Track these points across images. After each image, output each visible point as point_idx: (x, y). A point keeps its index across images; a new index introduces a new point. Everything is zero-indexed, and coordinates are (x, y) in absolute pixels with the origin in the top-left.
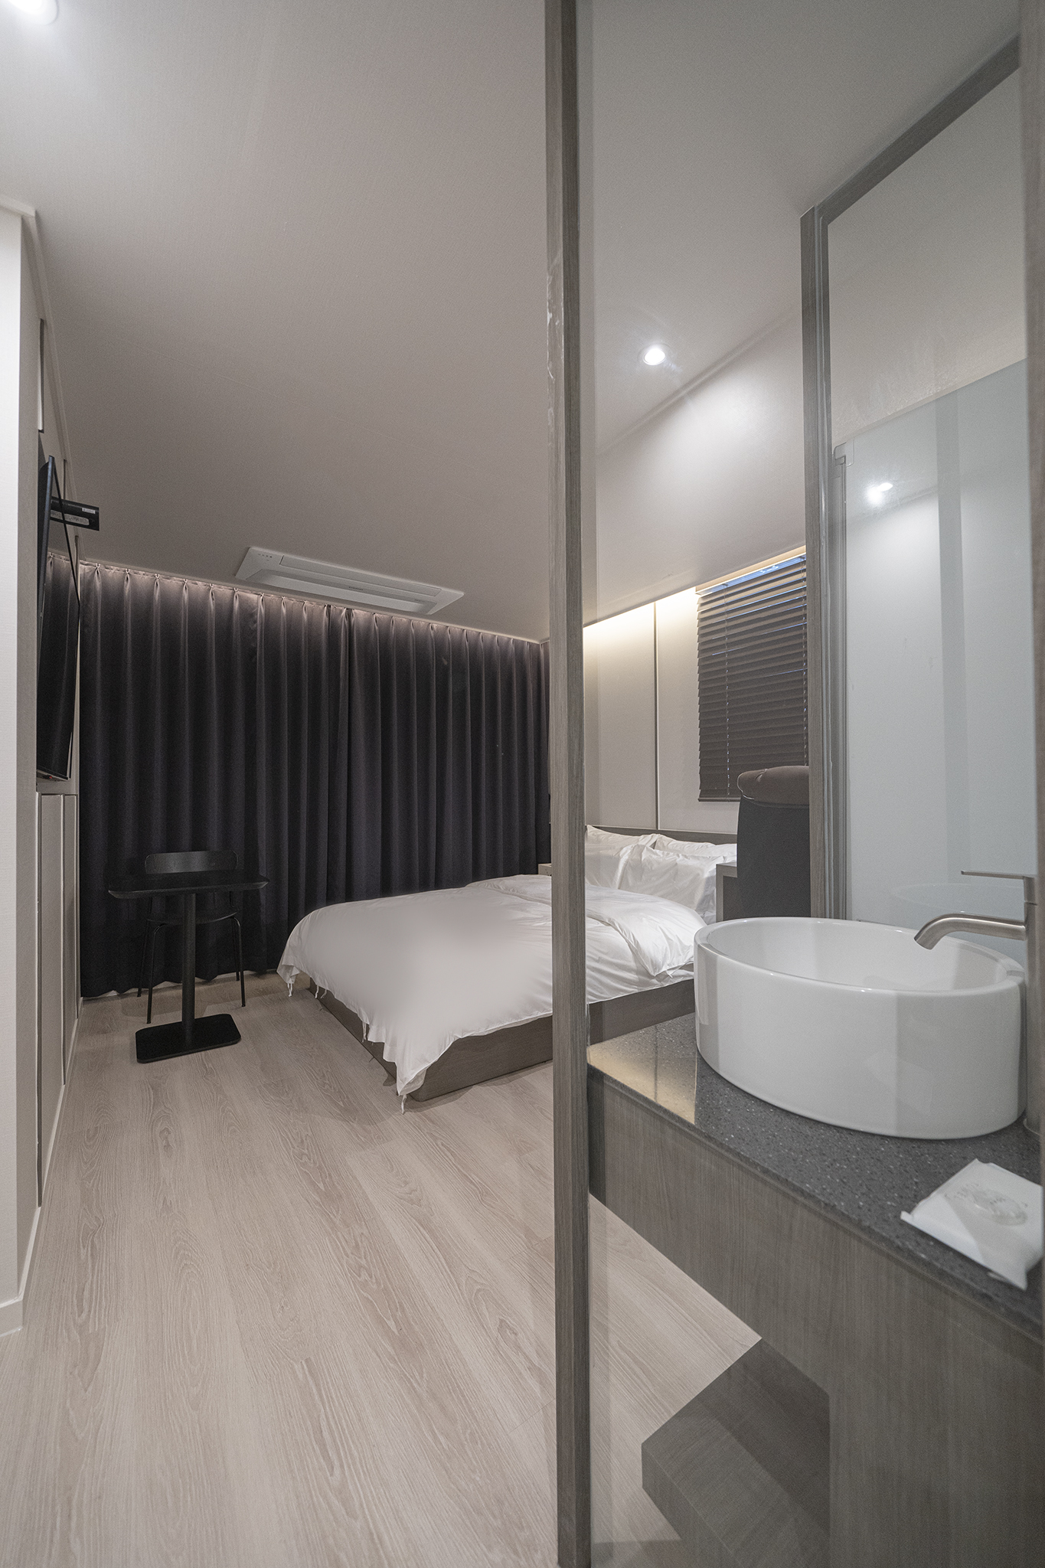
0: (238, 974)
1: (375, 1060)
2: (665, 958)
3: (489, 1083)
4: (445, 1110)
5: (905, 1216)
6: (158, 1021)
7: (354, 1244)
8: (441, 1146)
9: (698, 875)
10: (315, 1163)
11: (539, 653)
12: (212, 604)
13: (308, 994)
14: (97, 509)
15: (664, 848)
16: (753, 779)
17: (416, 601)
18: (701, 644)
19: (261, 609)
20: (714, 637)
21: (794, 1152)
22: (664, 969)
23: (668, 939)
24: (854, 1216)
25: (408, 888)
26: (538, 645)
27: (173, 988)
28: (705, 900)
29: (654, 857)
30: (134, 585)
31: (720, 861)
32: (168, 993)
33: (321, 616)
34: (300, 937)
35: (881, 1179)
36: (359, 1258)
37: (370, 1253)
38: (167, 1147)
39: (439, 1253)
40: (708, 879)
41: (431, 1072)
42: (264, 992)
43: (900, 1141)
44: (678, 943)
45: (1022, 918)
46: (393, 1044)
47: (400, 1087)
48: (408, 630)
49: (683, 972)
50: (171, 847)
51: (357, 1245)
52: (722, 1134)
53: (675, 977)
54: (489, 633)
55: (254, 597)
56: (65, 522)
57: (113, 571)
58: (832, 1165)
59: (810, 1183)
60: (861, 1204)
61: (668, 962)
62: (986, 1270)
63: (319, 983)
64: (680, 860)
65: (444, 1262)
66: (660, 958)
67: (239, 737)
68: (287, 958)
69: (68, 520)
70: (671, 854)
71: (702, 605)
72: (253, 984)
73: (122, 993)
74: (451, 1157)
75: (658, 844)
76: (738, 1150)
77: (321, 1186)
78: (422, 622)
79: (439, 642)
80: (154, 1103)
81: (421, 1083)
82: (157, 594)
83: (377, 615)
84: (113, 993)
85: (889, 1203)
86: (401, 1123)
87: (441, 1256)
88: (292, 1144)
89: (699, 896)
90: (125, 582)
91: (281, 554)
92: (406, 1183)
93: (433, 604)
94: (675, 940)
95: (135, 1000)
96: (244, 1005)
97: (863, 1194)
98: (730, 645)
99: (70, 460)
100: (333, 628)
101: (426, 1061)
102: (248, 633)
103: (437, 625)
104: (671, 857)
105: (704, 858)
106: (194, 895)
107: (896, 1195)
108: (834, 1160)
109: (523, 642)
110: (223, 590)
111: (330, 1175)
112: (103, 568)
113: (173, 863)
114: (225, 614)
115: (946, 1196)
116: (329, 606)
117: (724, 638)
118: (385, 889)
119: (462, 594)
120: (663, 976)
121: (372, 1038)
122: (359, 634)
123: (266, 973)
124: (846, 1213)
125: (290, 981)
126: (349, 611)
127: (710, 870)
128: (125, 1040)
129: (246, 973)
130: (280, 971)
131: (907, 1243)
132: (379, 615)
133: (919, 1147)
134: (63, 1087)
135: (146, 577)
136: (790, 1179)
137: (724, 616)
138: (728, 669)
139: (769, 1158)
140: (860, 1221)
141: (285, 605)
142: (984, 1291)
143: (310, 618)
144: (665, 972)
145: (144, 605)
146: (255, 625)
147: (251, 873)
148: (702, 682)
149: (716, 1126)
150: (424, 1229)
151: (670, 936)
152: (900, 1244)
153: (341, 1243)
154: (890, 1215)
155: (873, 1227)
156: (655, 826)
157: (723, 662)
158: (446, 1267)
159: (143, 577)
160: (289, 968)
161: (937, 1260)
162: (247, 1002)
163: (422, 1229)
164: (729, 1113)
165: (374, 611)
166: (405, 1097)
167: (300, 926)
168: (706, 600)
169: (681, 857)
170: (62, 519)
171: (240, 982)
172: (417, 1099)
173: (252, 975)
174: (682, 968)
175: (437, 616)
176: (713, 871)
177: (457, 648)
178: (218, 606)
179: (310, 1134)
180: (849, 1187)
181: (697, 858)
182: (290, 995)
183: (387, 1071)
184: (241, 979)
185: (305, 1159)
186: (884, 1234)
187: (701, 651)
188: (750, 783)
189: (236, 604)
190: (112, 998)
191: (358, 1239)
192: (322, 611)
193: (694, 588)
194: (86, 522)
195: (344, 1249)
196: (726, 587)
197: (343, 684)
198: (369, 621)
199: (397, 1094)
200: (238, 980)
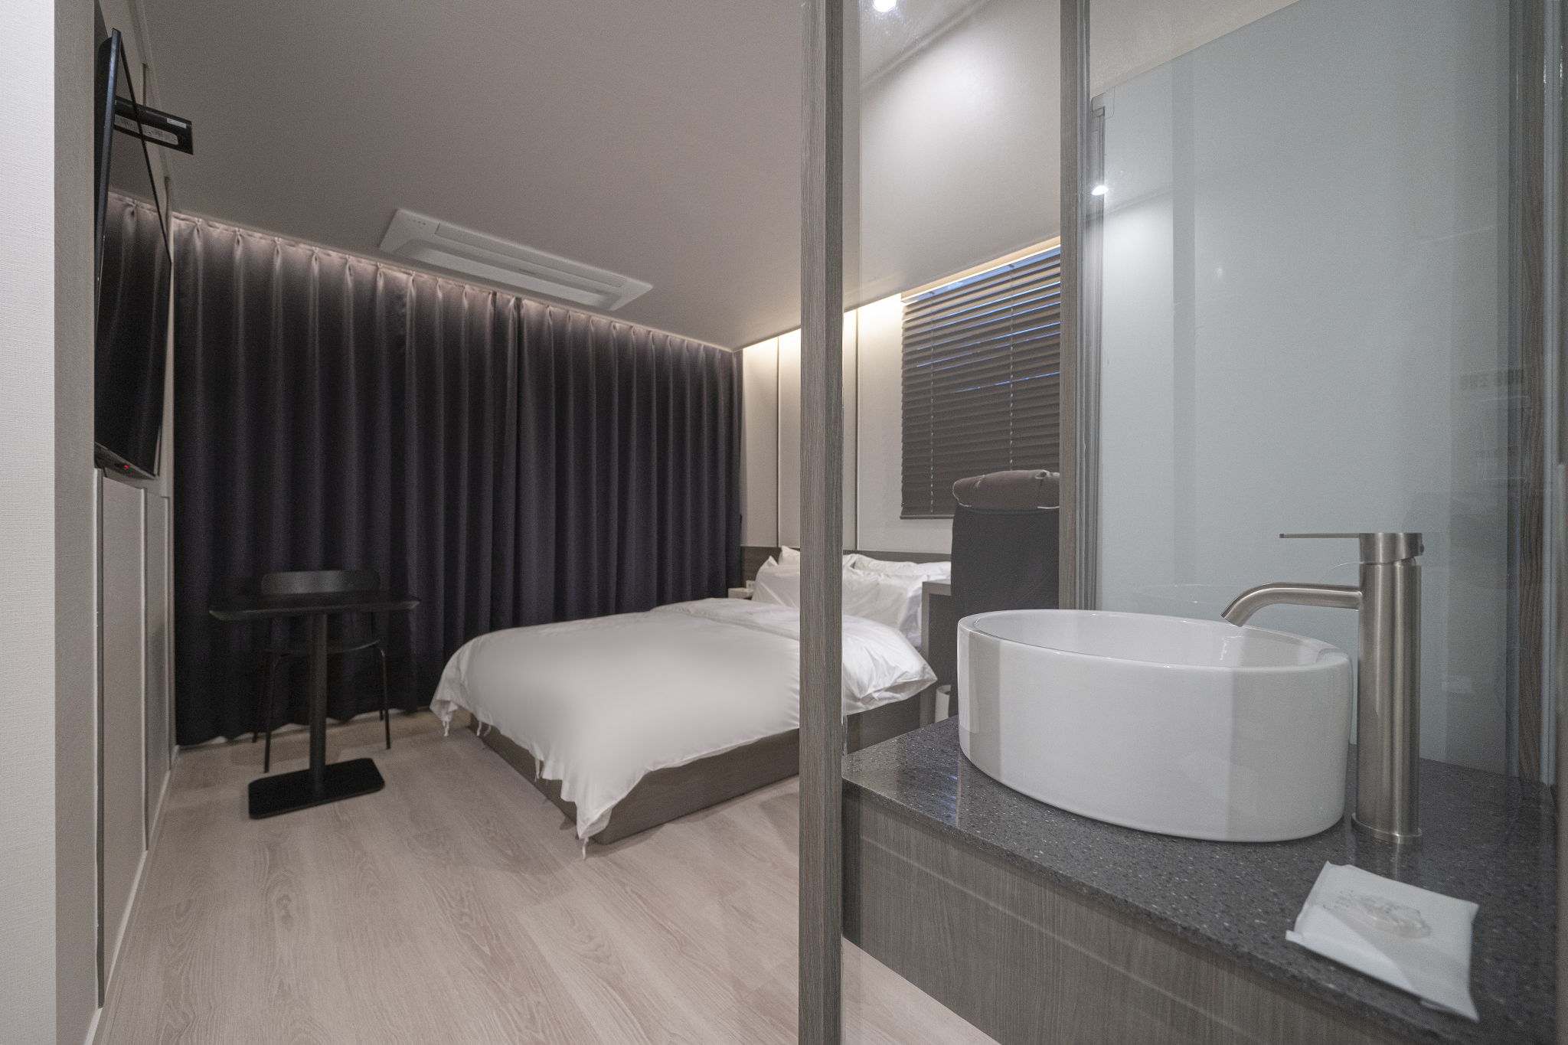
0: (381, 713)
1: (549, 803)
2: (871, 679)
3: (683, 820)
4: (633, 852)
5: (1290, 936)
6: (278, 769)
7: (529, 1017)
8: (630, 893)
9: (901, 594)
10: (478, 923)
11: (731, 362)
12: (349, 280)
13: (469, 731)
14: (188, 122)
15: (864, 568)
16: (971, 485)
17: (598, 292)
18: (906, 355)
19: (412, 291)
20: (919, 348)
21: (1121, 866)
22: (870, 691)
23: (874, 659)
24: (1226, 941)
25: (585, 613)
26: (731, 354)
27: (300, 731)
28: (910, 619)
29: (855, 577)
30: (247, 250)
31: (925, 579)
32: (293, 738)
33: (485, 304)
34: (458, 669)
35: (1233, 892)
36: (536, 1032)
37: (549, 1025)
38: (287, 918)
39: (632, 1017)
40: (913, 599)
41: (618, 811)
42: (414, 732)
43: (1232, 846)
44: (884, 664)
45: (1356, 583)
46: (573, 782)
47: (582, 829)
48: (587, 327)
49: (889, 694)
50: (296, 563)
51: (533, 1017)
52: (1029, 850)
53: (881, 699)
54: (676, 337)
55: (402, 276)
56: (144, 138)
57: (218, 231)
58: (1170, 879)
59: (1156, 903)
60: (1226, 924)
61: (874, 683)
62: (1415, 999)
63: (482, 718)
64: (882, 579)
65: (638, 1026)
66: (865, 679)
67: (384, 437)
68: (444, 691)
69: (147, 135)
70: (873, 573)
71: (907, 314)
72: (400, 723)
73: (232, 738)
74: (643, 905)
75: (858, 564)
76: (1055, 869)
77: (486, 949)
78: (601, 320)
79: (622, 344)
80: (270, 867)
81: (605, 824)
82: (278, 262)
83: (551, 308)
84: (221, 740)
85: (1257, 921)
86: (583, 870)
87: (635, 1020)
88: (449, 903)
89: (902, 615)
90: (236, 245)
91: (437, 222)
92: (591, 938)
93: (617, 297)
94: (881, 661)
95: (249, 747)
96: (389, 746)
97: (1223, 912)
98: (936, 356)
99: (151, 64)
100: (499, 319)
101: (612, 798)
102: (394, 317)
103: (620, 325)
104: (872, 577)
105: (906, 577)
106: (325, 617)
107: (1260, 910)
108: (1170, 874)
109: (714, 349)
110: (363, 265)
111: (497, 936)
112: (205, 226)
113: (299, 584)
114: (366, 296)
115: (1324, 906)
116: (495, 294)
117: (929, 349)
118: (560, 615)
119: (649, 287)
120: (870, 699)
121: (547, 775)
122: (529, 329)
123: (417, 711)
124: (1214, 937)
125: (446, 719)
126: (518, 301)
127: (915, 588)
128: (235, 793)
129: (392, 711)
130: (434, 707)
131: (1305, 971)
132: (555, 309)
133: (1255, 851)
134: (145, 854)
135: (263, 242)
136: (1130, 900)
137: (930, 326)
138: (934, 381)
139: (1094, 875)
140: (1236, 946)
141: (442, 288)
142: (1427, 1027)
143: (472, 306)
144: (870, 694)
145: (261, 278)
146: (404, 311)
147: (399, 589)
148: (906, 395)
149: (1018, 842)
150: (614, 990)
151: (876, 657)
152: (1296, 973)
153: (511, 1016)
154: (1266, 936)
155: (1255, 953)
156: (854, 546)
157: (928, 375)
158: (642, 1033)
159: (259, 241)
160: (445, 703)
161: (1350, 989)
162: (394, 743)
163: (611, 991)
164: (1027, 825)
165: (547, 302)
166: (587, 840)
167: (458, 656)
168: (912, 309)
169: (883, 576)
170: (138, 132)
171: (383, 723)
172: (599, 842)
173: (398, 714)
174: (888, 689)
175: (621, 314)
176: (917, 590)
177: (642, 352)
178: (358, 284)
179: (472, 889)
180: (1203, 904)
181: (900, 577)
182: (446, 734)
183: (564, 813)
184: (386, 718)
185: (466, 919)
186: (1272, 961)
187: (906, 362)
188: (967, 491)
189: (381, 283)
190: (219, 746)
191: (534, 1010)
192: (486, 299)
193: (899, 295)
194: (173, 139)
195: (515, 1022)
196: (932, 295)
197: (511, 384)
198: (542, 315)
199: (577, 837)
200: (382, 718)
